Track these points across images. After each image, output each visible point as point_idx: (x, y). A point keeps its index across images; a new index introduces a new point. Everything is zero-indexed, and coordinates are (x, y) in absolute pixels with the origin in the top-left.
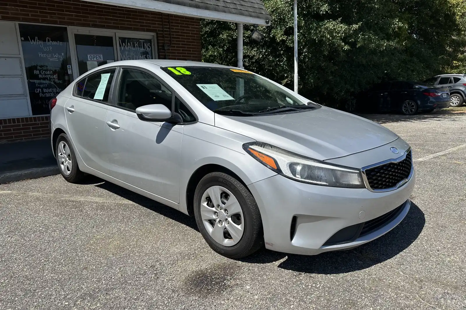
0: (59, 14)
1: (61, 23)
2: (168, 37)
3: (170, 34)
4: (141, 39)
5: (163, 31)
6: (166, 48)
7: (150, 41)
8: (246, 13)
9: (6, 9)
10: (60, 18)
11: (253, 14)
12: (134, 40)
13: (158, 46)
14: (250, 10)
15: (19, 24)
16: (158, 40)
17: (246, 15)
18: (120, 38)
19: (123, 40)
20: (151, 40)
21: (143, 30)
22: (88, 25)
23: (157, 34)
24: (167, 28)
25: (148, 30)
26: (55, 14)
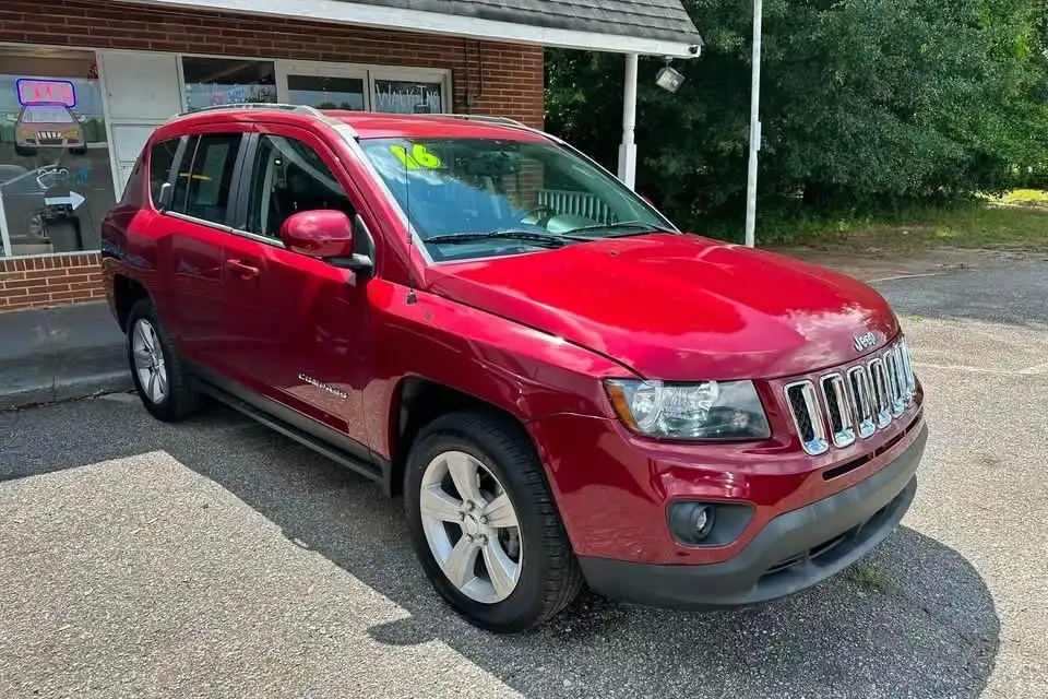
0: (259, 35)
1: (264, 54)
2: (474, 78)
3: (479, 72)
4: (418, 83)
5: (465, 65)
6: (470, 102)
7: (436, 87)
8: (648, 31)
9: (163, 28)
10: (259, 44)
11: (661, 33)
12: (406, 86)
13: (454, 97)
14: (656, 25)
15: (183, 57)
16: (454, 85)
17: (648, 37)
18: (377, 82)
19: (383, 86)
20: (439, 85)
21: (425, 64)
22: (314, 57)
23: (453, 72)
24: (472, 58)
25: (435, 65)
26: (251, 35)
